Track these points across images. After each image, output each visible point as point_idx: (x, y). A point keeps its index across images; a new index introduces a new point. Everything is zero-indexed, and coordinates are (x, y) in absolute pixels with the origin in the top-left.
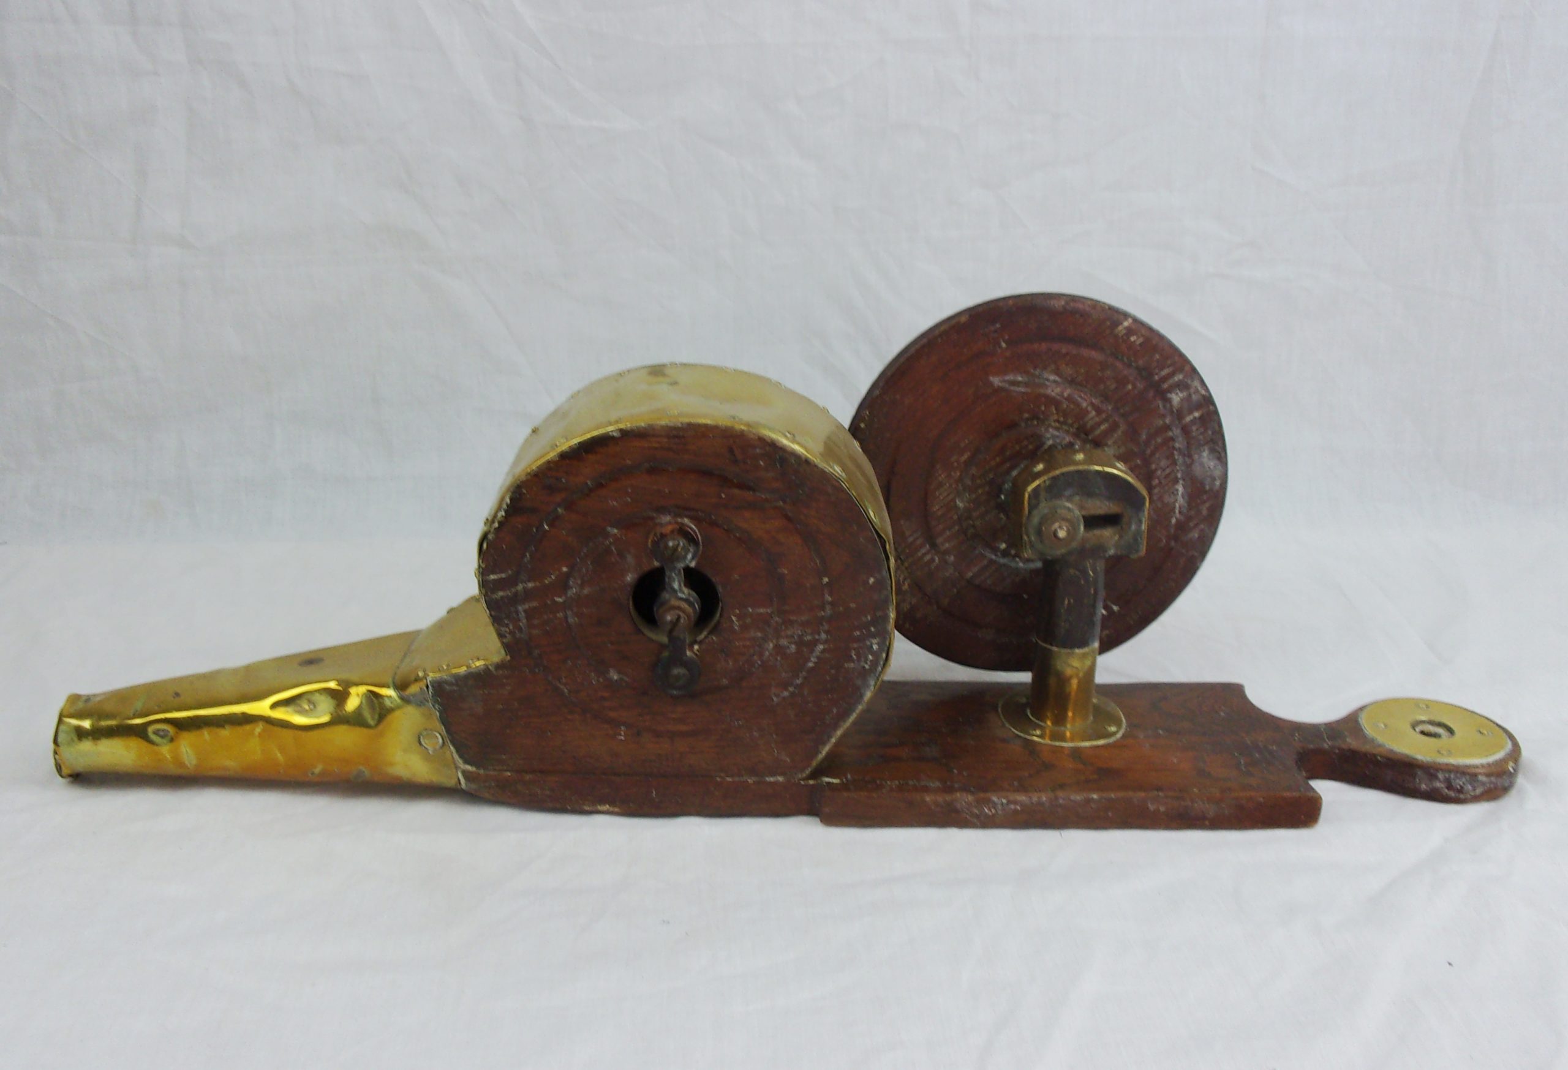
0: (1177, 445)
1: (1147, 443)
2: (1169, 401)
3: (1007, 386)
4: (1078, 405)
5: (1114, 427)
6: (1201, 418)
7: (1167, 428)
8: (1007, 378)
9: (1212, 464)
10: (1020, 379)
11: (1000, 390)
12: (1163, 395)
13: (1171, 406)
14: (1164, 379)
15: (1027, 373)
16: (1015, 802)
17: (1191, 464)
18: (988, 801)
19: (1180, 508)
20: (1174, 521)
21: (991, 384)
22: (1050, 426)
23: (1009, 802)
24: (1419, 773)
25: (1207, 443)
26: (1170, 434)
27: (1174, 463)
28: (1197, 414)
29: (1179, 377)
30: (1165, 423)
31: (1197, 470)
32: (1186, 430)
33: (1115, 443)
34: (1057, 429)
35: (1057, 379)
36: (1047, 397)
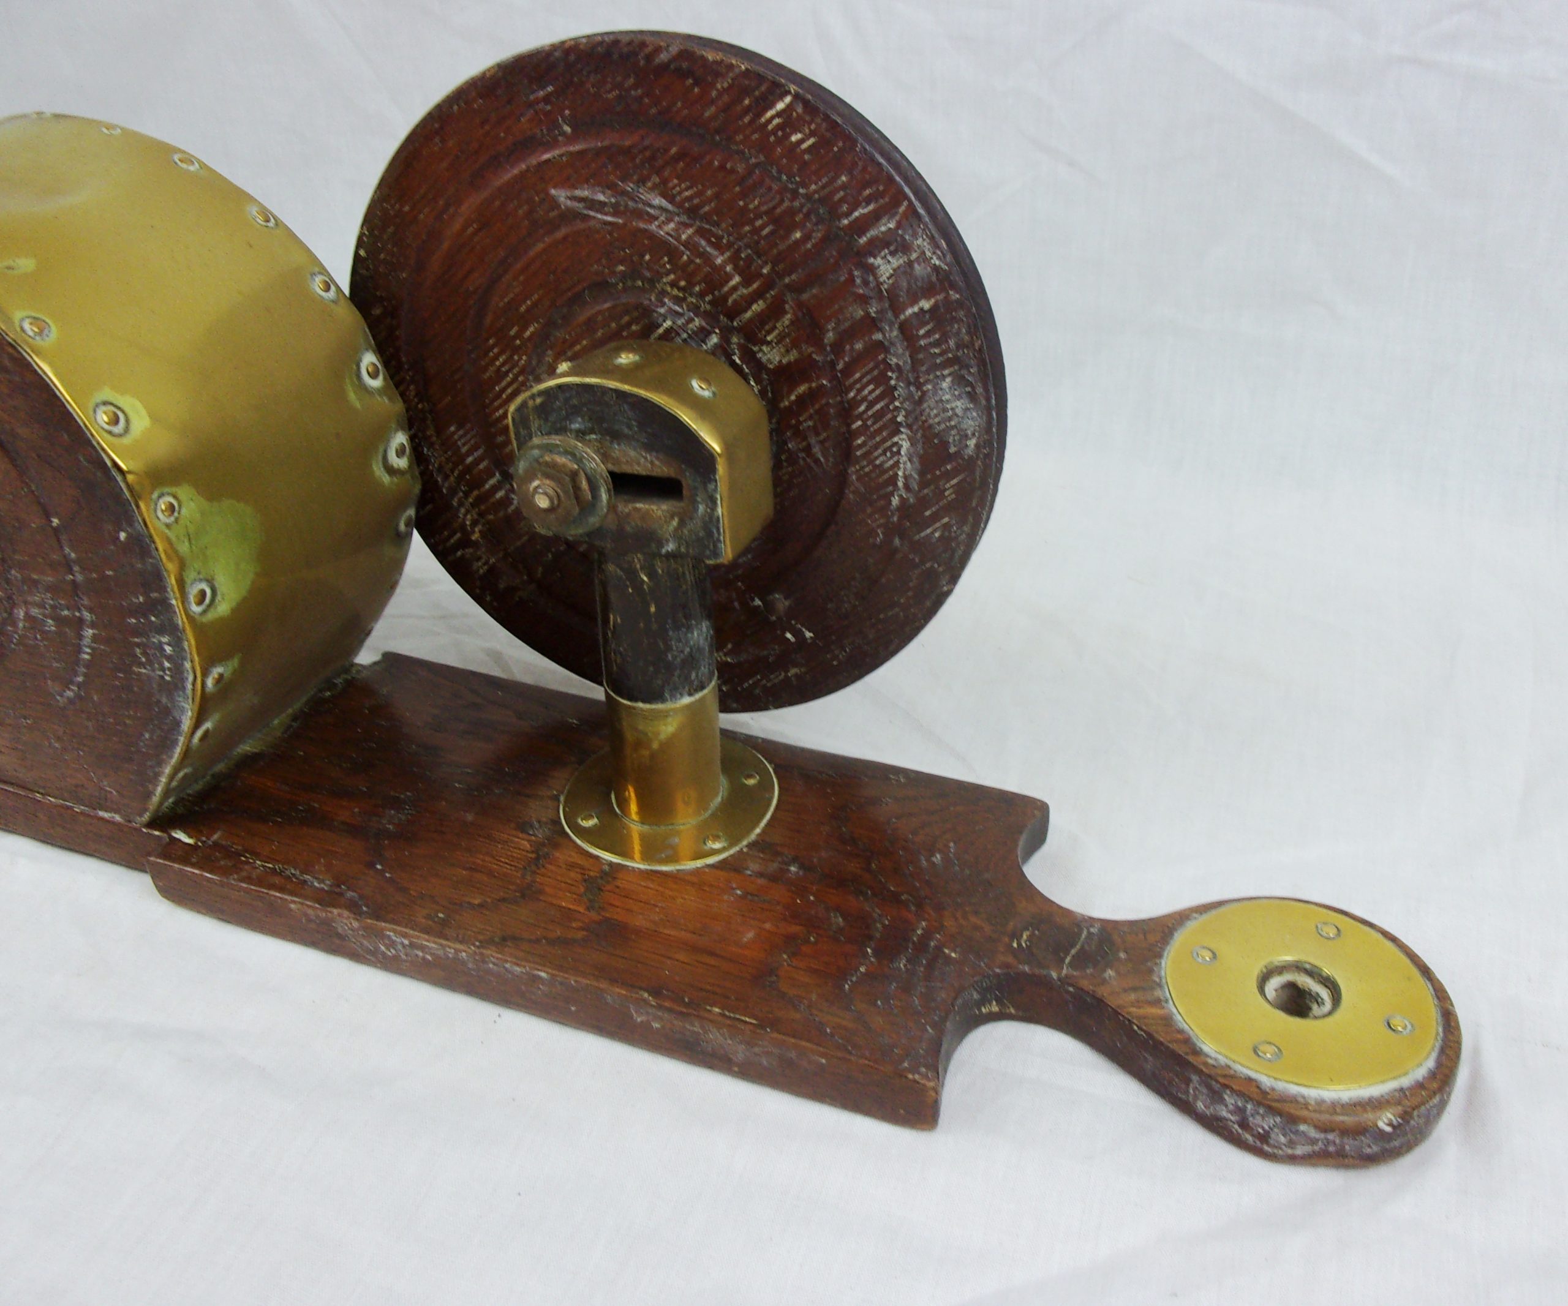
0: (894, 361)
1: (838, 348)
2: (872, 270)
3: (579, 206)
4: (707, 259)
5: (775, 311)
6: (934, 309)
7: (872, 324)
8: (578, 193)
9: (959, 405)
10: (601, 198)
11: (570, 216)
12: (860, 258)
13: (879, 284)
14: (861, 226)
15: (612, 186)
16: (422, 948)
17: (921, 400)
18: (380, 935)
19: (906, 477)
20: (895, 501)
21: (554, 204)
22: (663, 293)
23: (412, 945)
24: (1195, 1078)
25: (948, 363)
26: (878, 336)
27: (889, 393)
28: (926, 305)
29: (887, 225)
30: (868, 314)
31: (932, 412)
32: (905, 329)
33: (780, 339)
34: (678, 301)
35: (664, 203)
36: (652, 236)
